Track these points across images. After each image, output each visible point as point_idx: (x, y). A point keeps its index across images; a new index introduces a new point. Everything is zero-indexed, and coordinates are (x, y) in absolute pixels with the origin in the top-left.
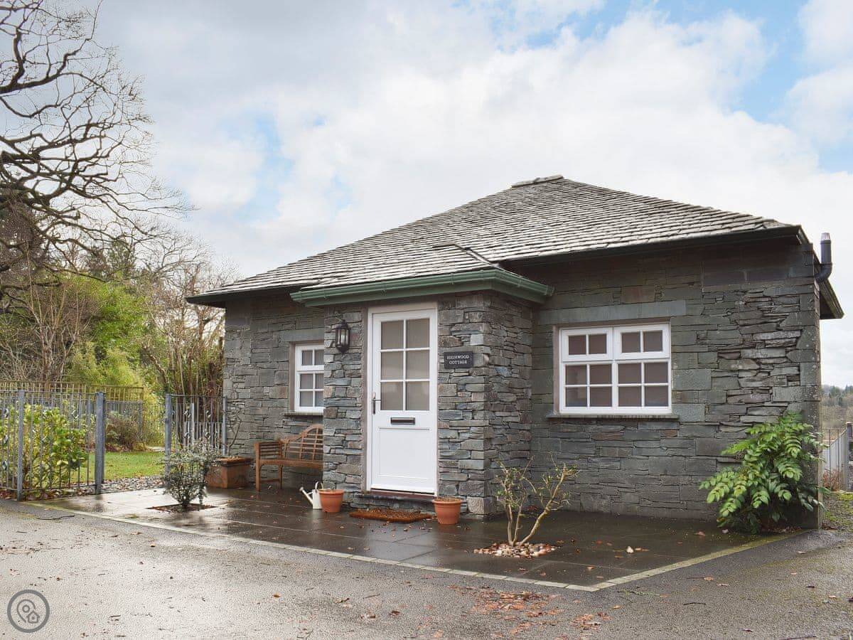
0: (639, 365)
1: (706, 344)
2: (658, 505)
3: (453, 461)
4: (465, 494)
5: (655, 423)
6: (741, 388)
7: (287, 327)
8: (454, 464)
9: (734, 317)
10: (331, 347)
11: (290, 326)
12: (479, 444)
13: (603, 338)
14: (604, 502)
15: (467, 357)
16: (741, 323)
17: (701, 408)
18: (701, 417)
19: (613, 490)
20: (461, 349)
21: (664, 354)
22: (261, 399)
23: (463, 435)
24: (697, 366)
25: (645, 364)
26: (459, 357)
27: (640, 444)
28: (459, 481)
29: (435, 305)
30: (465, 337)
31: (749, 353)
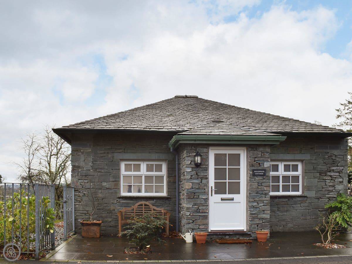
0: (290, 176)
1: (316, 170)
2: (300, 227)
3: (256, 215)
4: (261, 229)
5: (299, 198)
6: (326, 185)
7: (118, 151)
8: (256, 217)
9: (325, 161)
10: (190, 164)
11: (121, 151)
12: (268, 207)
13: (277, 166)
14: (281, 228)
15: (264, 171)
16: (327, 163)
17: (314, 192)
18: (314, 196)
19: (284, 223)
20: (260, 168)
21: (299, 172)
22: (101, 189)
23: (261, 204)
24: (313, 177)
25: (292, 176)
26: (260, 172)
27: (294, 206)
28: (258, 224)
29: (245, 148)
30: (262, 163)
31: (329, 174)
